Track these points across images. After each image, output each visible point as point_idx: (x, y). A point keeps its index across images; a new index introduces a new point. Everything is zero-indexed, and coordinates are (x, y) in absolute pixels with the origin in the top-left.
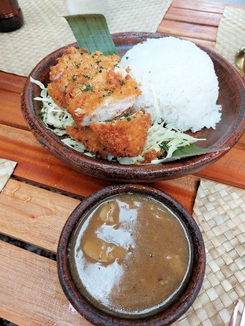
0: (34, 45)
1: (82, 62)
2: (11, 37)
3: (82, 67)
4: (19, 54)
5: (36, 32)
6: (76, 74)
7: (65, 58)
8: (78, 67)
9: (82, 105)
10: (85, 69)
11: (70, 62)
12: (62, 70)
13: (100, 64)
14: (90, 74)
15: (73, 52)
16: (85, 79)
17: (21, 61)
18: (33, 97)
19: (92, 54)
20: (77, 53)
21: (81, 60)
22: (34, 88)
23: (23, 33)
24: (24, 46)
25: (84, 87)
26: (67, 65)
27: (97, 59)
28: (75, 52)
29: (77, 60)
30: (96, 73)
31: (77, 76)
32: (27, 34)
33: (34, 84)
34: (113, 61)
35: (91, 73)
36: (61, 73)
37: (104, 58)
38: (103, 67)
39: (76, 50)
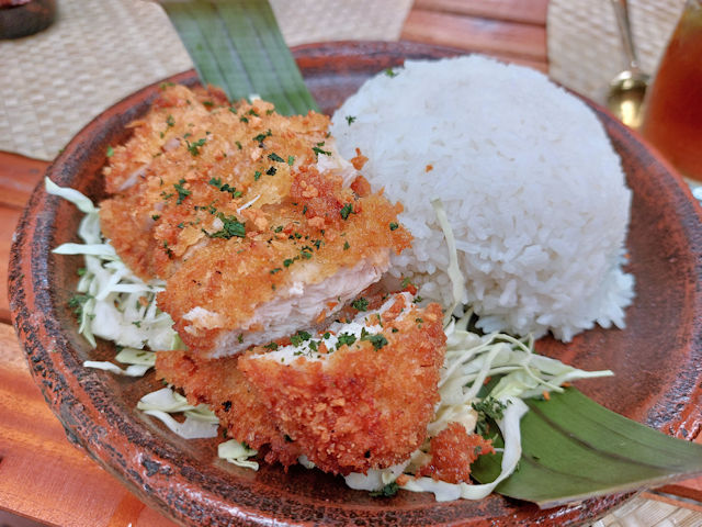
0: (83, 72)
1: (210, 138)
2: (21, 52)
3: (209, 153)
4: (40, 97)
5: (89, 41)
6: (191, 176)
7: (156, 122)
8: (195, 152)
9: (211, 295)
10: (219, 159)
11: (170, 134)
12: (145, 159)
13: (269, 143)
14: (236, 178)
15: (180, 102)
16: (218, 194)
17: (42, 116)
18: (53, 243)
19: (242, 111)
20: (194, 102)
21: (205, 127)
22: (57, 214)
23: (55, 42)
24: (55, 77)
25: (218, 224)
26: (161, 142)
27: (257, 128)
28: (188, 103)
29: (194, 129)
30: (258, 176)
31: (192, 182)
32: (67, 45)
33: (58, 201)
34: (308, 133)
35: (238, 176)
36: (142, 171)
37: (281, 124)
38: (280, 154)
39: (191, 95)
